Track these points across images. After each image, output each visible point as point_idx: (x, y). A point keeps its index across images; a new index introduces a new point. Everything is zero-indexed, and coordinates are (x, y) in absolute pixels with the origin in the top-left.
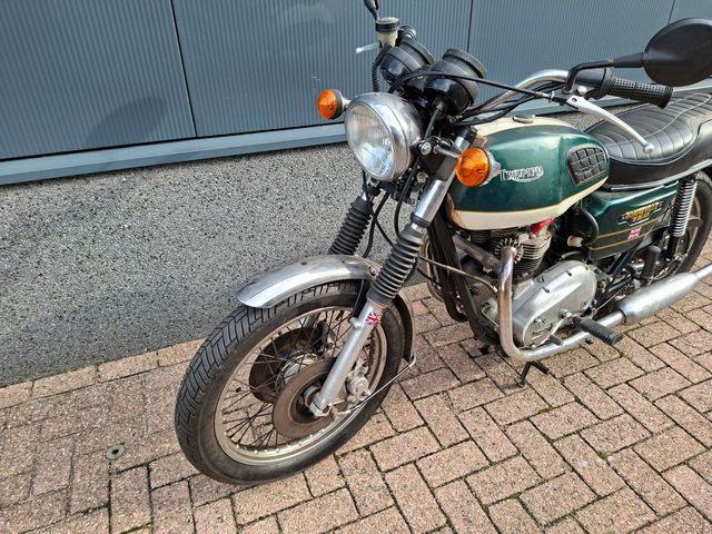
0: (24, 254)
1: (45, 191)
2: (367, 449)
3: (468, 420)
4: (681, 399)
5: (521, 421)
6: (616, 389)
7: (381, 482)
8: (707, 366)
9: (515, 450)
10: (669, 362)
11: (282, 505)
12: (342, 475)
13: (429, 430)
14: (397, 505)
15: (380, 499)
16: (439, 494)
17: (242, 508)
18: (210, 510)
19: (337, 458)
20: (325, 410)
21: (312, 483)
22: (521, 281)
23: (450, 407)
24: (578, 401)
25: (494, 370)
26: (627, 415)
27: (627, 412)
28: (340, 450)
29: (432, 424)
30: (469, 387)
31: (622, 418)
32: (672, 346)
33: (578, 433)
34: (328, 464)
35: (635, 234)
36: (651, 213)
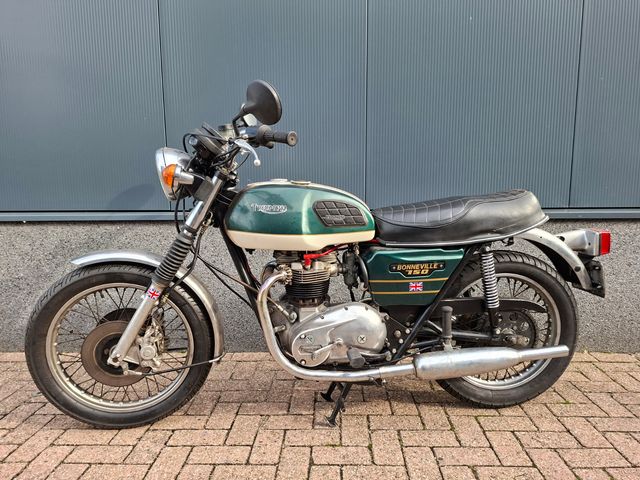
2: (173, 431)
3: (263, 436)
4: (474, 472)
5: (305, 446)
6: (415, 449)
7: (158, 451)
8: (534, 458)
9: (276, 461)
10: (494, 445)
11: (87, 442)
12: (139, 439)
13: (228, 434)
14: (151, 466)
15: (146, 458)
16: (187, 468)
17: (65, 436)
18: (48, 432)
19: (148, 429)
20: (115, 360)
21: (118, 437)
22: (304, 306)
23: (260, 425)
24: (370, 448)
25: (323, 412)
26: (403, 468)
27: (405, 466)
28: (155, 427)
29: (234, 429)
30: (290, 417)
31: (395, 468)
32: (515, 436)
33: (342, 466)
34: (139, 431)
35: (416, 287)
36: (431, 271)
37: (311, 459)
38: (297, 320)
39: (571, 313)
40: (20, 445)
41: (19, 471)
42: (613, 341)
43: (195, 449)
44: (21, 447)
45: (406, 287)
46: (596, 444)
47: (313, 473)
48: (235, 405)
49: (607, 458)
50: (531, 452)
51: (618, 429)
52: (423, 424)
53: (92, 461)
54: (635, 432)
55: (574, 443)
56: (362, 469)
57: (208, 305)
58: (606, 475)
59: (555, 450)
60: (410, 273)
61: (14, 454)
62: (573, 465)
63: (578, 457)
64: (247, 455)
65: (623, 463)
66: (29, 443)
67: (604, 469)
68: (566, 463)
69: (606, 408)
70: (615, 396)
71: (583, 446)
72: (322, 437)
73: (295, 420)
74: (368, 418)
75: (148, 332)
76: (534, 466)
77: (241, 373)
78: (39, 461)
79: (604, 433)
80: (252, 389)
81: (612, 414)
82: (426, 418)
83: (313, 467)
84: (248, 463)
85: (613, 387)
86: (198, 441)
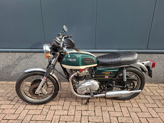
0: (19, 62)
1: (23, 53)
2: (51, 106)
3: (71, 107)
4: (117, 118)
5: (80, 110)
6: (104, 112)
7: (48, 111)
8: (131, 115)
9: (74, 114)
10: (122, 111)
11: (32, 109)
12: (43, 108)
13: (63, 106)
14: (47, 115)
15: (45, 113)
16: (54, 116)
17: (26, 107)
18: (23, 106)
19: (45, 105)
20: (37, 93)
21: (38, 107)
22: (80, 81)
23: (70, 104)
24: (95, 111)
25: (84, 101)
26: (102, 117)
27: (102, 116)
28: (46, 104)
29: (64, 105)
30: (77, 102)
31: (100, 117)
32: (127, 108)
33: (88, 116)
34: (43, 106)
35: (107, 77)
36: (110, 73)
37: (82, 114)
38: (78, 83)
39: (143, 81)
40: (17, 109)
41: (18, 116)
42: (153, 81)
43: (56, 111)
44: (17, 110)
45: (104, 77)
46: (145, 111)
47: (82, 118)
48: (64, 98)
49: (147, 115)
50: (131, 113)
51: (151, 107)
52: (107, 105)
53: (33, 114)
54: (154, 108)
55: (140, 111)
56: (93, 117)
57: (57, 80)
58: (146, 120)
59: (136, 112)
60: (105, 74)
61: (16, 112)
62: (139, 117)
63: (141, 115)
64: (67, 113)
65: (150, 116)
66: (19, 109)
67: (146, 118)
68: (138, 116)
69: (149, 101)
70: (152, 97)
71: (142, 112)
72: (84, 108)
73: (78, 103)
74: (94, 103)
75: (44, 87)
76: (131, 117)
77: (65, 89)
78: (22, 114)
79: (147, 108)
80: (67, 93)
81: (150, 102)
82: (108, 103)
83: (82, 116)
84: (68, 115)
85: (152, 94)
86: (56, 109)
